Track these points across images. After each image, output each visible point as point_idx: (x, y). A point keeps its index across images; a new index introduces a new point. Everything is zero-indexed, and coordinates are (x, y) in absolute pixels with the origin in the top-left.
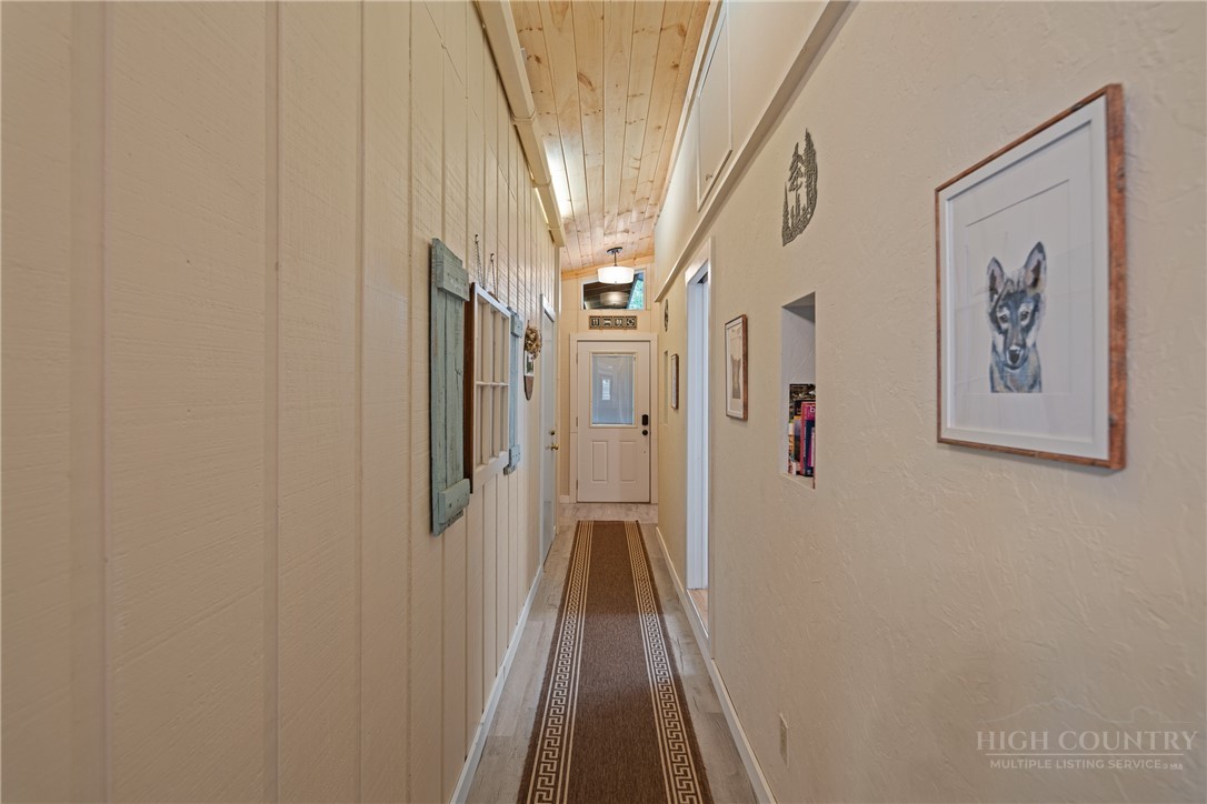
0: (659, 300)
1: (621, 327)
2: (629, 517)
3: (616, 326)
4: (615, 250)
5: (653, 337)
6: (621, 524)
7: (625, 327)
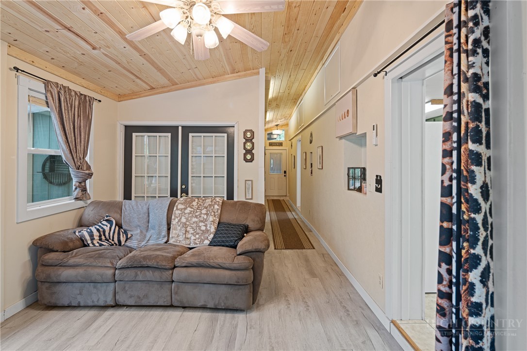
0: (290, 140)
1: (278, 146)
2: (281, 198)
3: (277, 145)
4: (277, 125)
5: (287, 148)
6: (279, 200)
7: (279, 146)
